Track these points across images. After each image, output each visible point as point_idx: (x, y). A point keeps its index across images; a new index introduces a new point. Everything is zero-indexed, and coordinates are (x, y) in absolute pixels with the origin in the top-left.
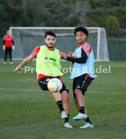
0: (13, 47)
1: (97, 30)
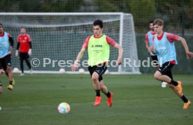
0: (30, 52)
1: (119, 16)
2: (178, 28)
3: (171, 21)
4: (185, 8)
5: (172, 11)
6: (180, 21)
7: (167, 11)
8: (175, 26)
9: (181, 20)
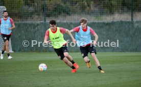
2: (41, 17)
3: (36, 11)
4: (46, 2)
5: (36, 4)
6: (42, 11)
7: (32, 4)
8: (39, 15)
9: (44, 10)
